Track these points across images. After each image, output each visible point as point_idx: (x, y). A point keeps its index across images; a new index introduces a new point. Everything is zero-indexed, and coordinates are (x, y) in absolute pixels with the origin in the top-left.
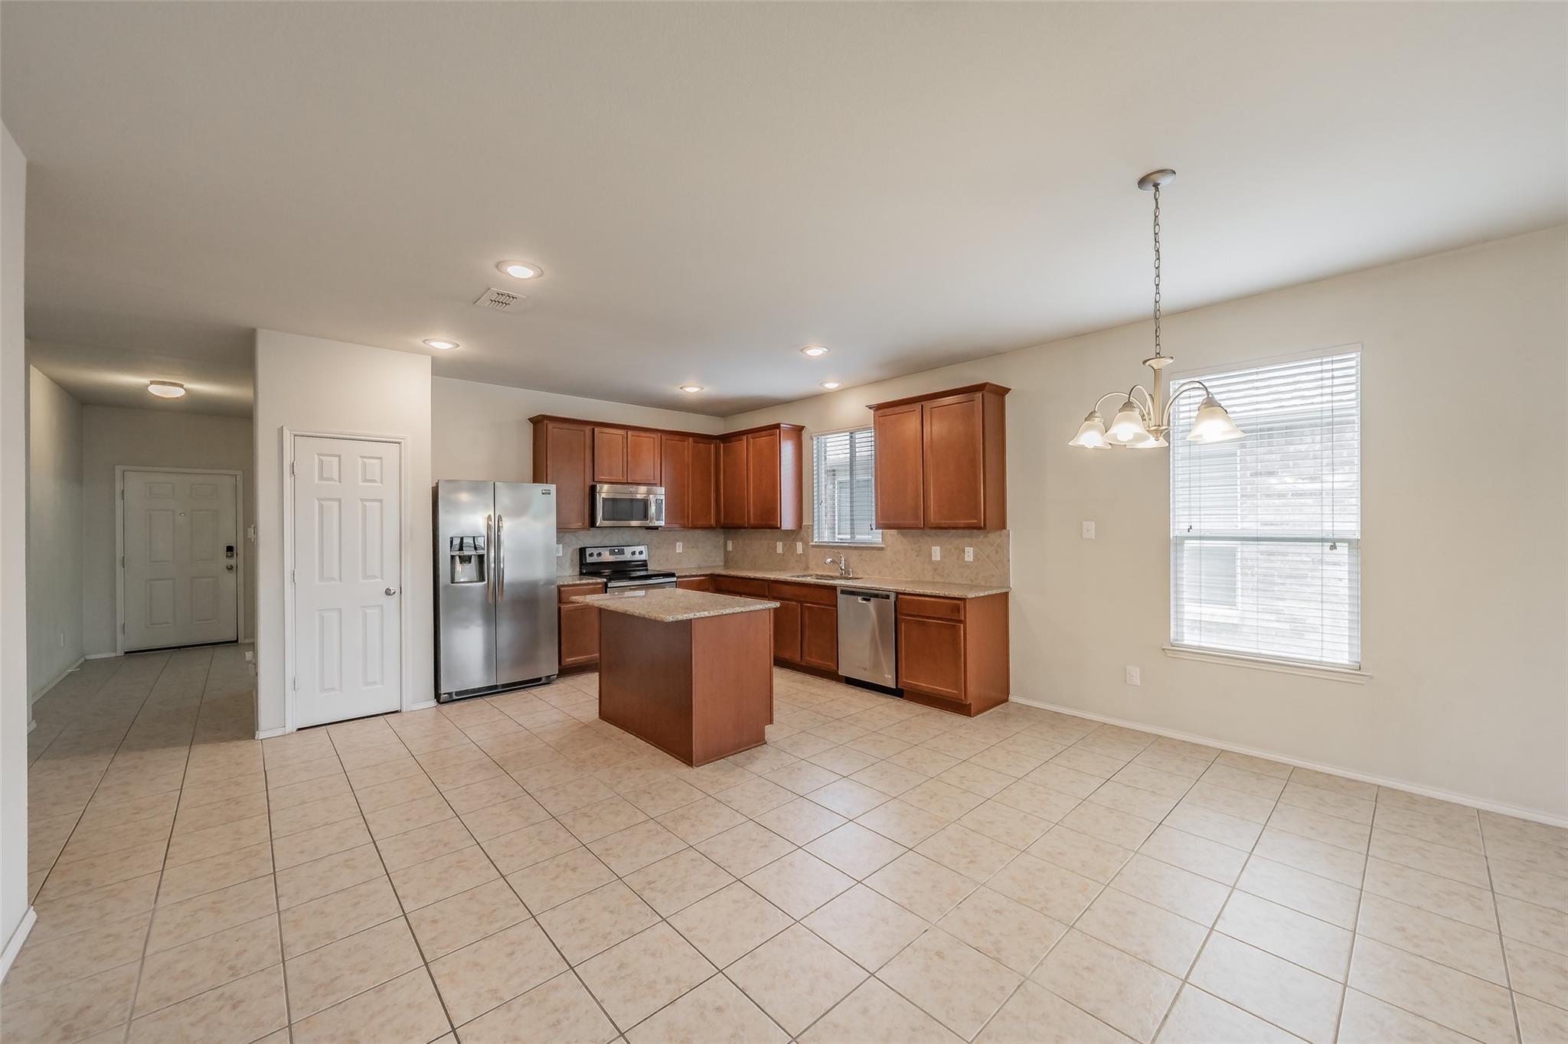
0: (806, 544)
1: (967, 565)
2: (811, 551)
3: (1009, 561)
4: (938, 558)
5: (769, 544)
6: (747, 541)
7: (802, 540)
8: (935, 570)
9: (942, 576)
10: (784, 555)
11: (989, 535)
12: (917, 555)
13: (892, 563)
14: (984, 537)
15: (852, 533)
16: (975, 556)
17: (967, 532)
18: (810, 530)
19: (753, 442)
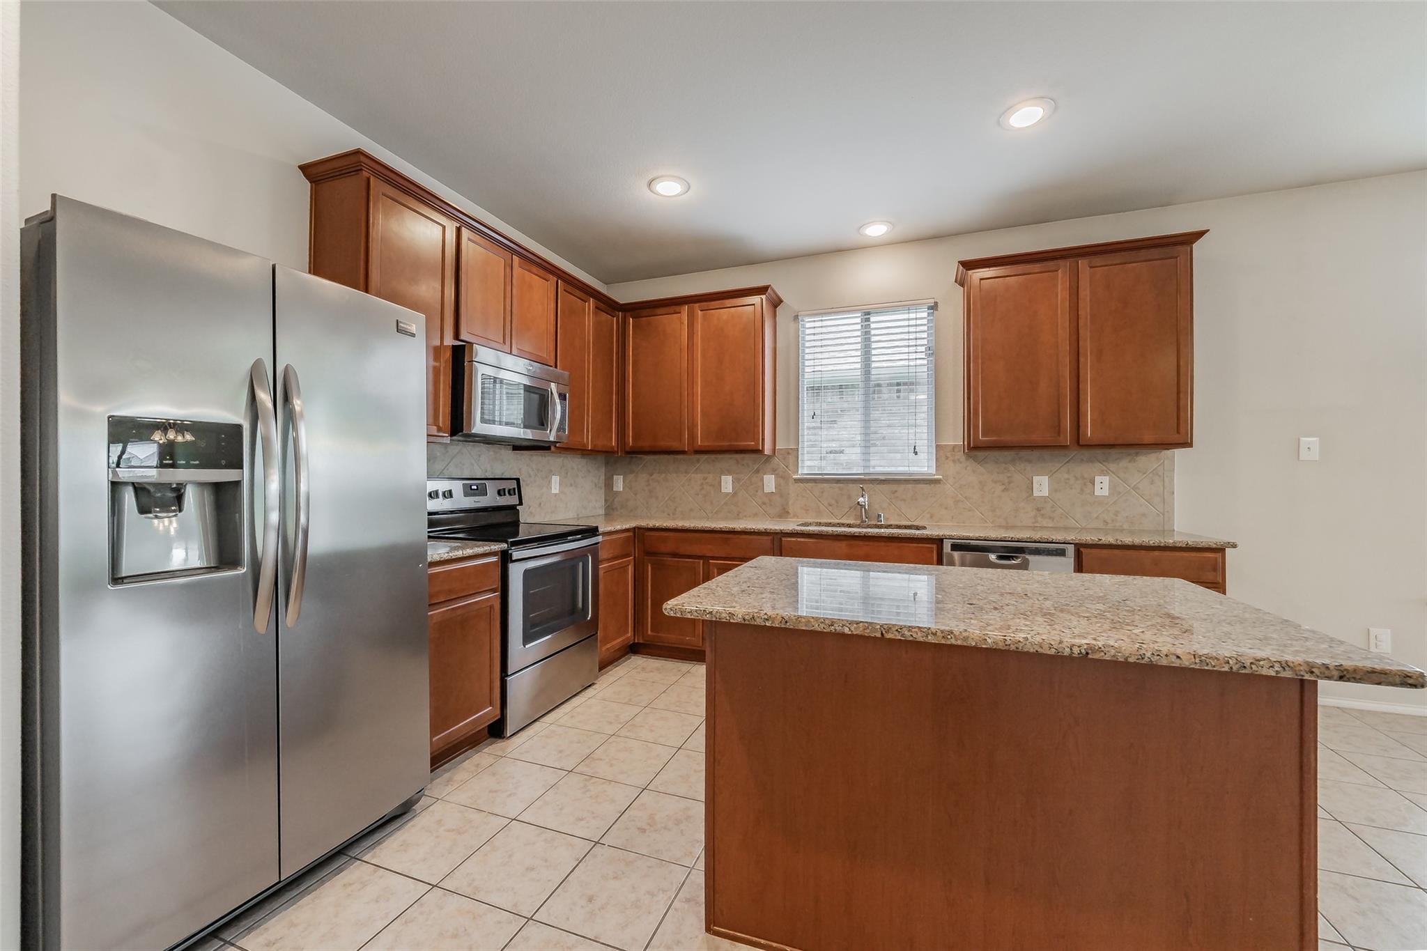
0: (782, 478)
1: (1100, 501)
2: (793, 489)
3: (1173, 493)
4: (1045, 493)
5: (705, 479)
6: (655, 476)
7: (774, 471)
8: (1038, 510)
9: (1052, 518)
10: (735, 494)
11: (1138, 458)
12: (1005, 490)
13: (957, 502)
14: (1130, 462)
15: (866, 454)
16: (1113, 487)
17: (1099, 452)
18: (791, 459)
19: (704, 316)
